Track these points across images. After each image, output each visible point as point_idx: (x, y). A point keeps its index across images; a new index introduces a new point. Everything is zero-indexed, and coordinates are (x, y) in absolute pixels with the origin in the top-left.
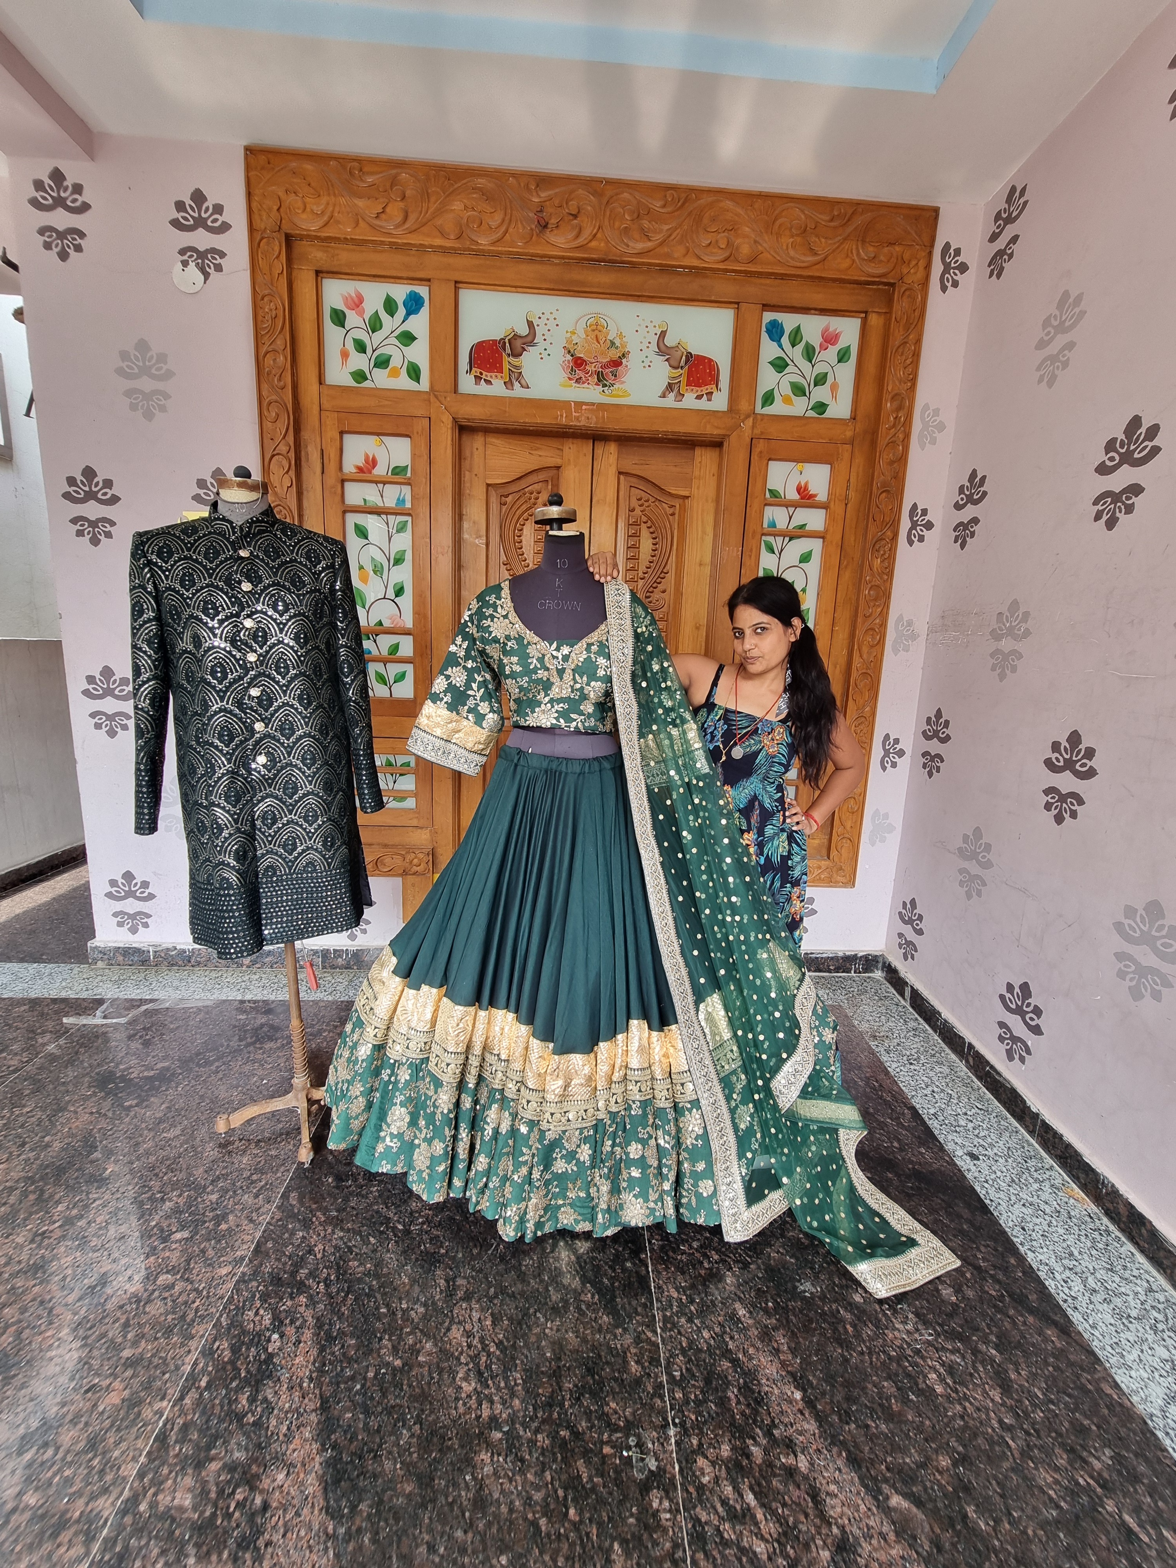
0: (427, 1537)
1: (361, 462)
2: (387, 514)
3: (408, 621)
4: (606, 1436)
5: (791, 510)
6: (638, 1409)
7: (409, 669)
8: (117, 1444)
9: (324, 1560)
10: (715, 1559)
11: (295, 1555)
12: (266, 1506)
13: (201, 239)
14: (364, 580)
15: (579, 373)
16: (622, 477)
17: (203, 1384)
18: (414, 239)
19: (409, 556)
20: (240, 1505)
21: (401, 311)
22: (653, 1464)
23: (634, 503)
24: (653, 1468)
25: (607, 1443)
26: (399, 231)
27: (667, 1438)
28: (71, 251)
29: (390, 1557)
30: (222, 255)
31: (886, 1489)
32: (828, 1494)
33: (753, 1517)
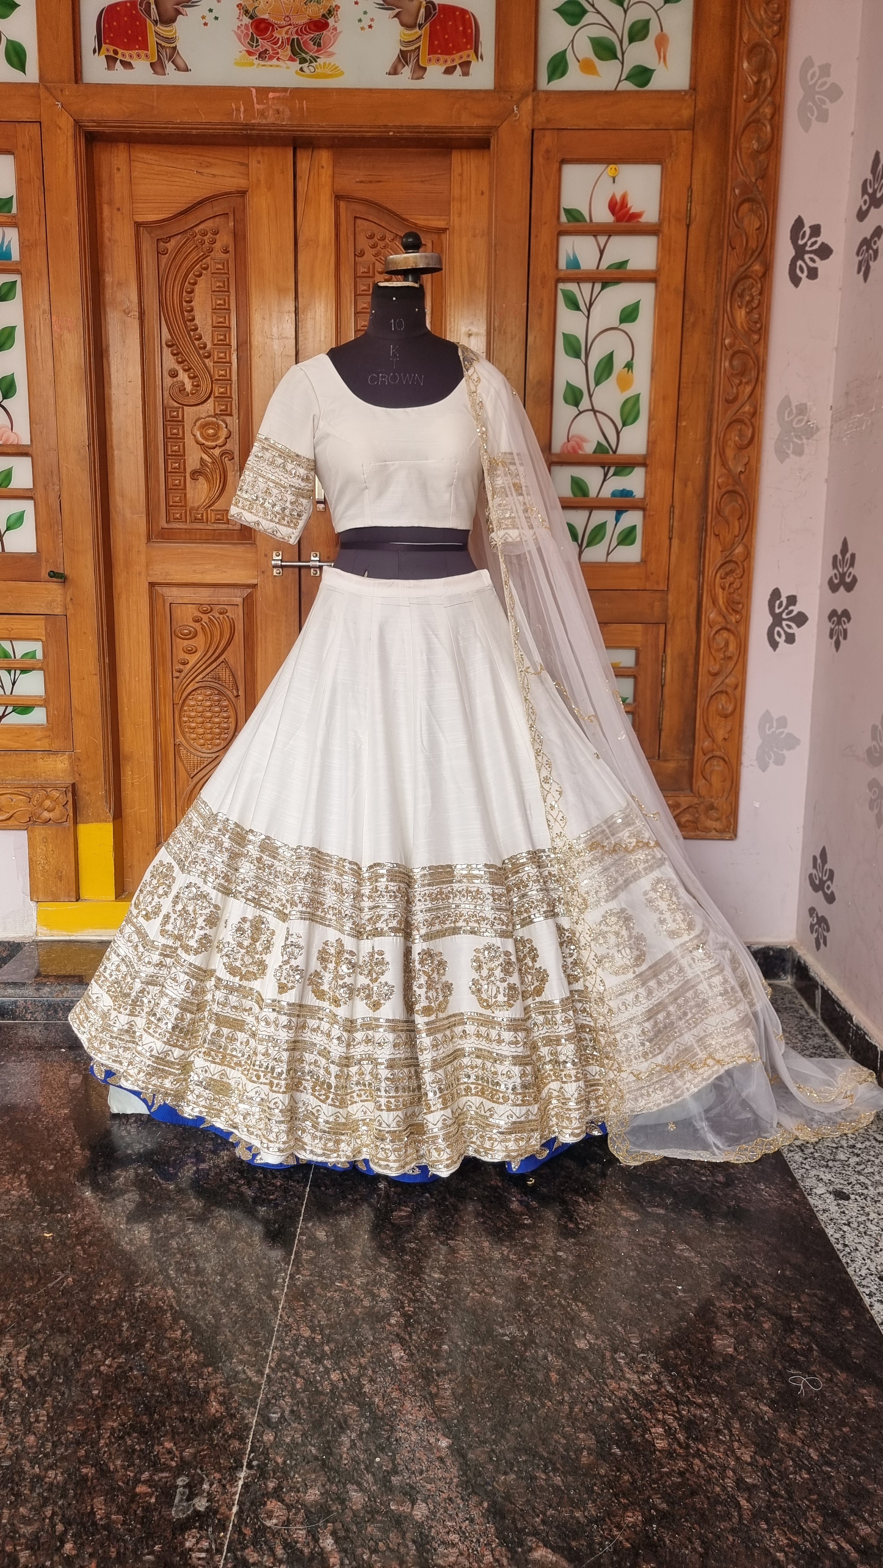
3: (24, 437)
4: (145, 1476)
5: (602, 239)
6: (203, 1450)
7: (29, 508)
15: (264, 44)
16: (342, 204)
22: (201, 1504)
23: (363, 243)
24: (202, 1509)
25: (145, 1482)
27: (234, 1480)
31: (531, 1541)
32: (443, 1543)
33: (325, 1561)
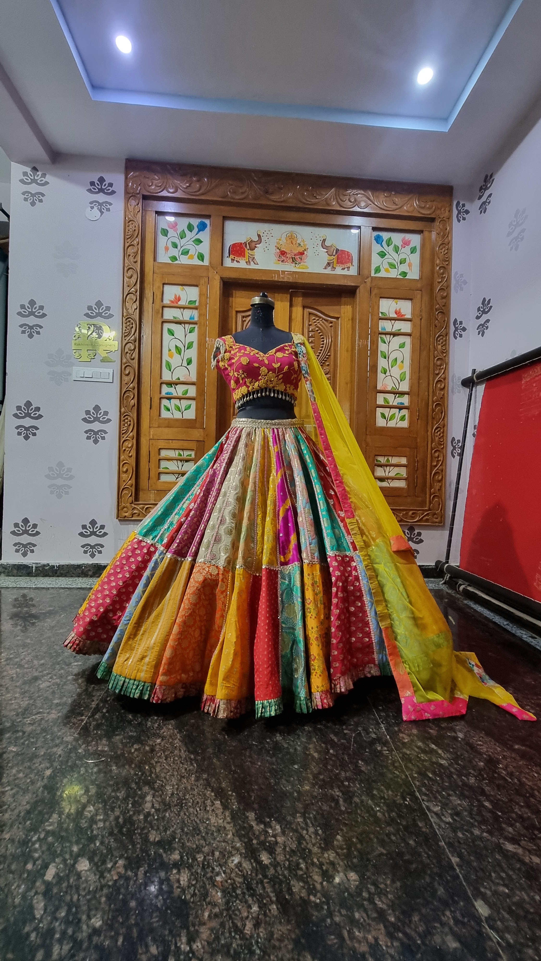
0: (249, 760)
1: (172, 298)
2: (185, 323)
3: (193, 378)
5: (393, 322)
7: (193, 403)
8: (59, 731)
9: (191, 767)
10: (418, 766)
11: (174, 766)
12: (152, 750)
13: (101, 197)
14: (171, 356)
15: (283, 258)
16: (305, 309)
17: (104, 711)
18: (203, 198)
19: (195, 345)
20: (136, 750)
21: (196, 230)
22: (374, 736)
26: (198, 193)
28: (37, 202)
29: (230, 766)
30: (111, 204)
31: (510, 743)
32: (478, 745)
33: (436, 752)
